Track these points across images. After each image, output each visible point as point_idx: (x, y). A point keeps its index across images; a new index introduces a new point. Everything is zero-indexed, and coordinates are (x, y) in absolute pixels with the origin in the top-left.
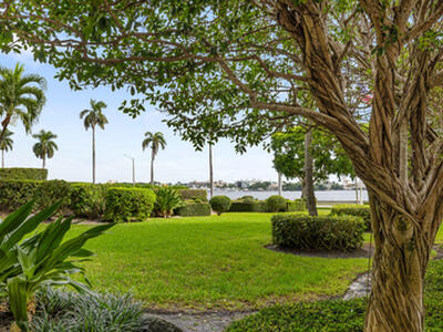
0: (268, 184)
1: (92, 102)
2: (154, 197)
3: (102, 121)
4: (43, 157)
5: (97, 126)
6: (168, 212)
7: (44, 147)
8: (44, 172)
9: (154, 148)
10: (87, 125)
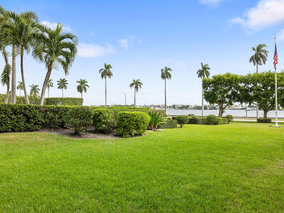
0: (188, 106)
1: (105, 65)
2: (149, 118)
3: (110, 74)
4: (81, 92)
5: (107, 77)
6: (154, 126)
7: (82, 87)
8: (81, 100)
9: (136, 88)
10: (102, 76)
